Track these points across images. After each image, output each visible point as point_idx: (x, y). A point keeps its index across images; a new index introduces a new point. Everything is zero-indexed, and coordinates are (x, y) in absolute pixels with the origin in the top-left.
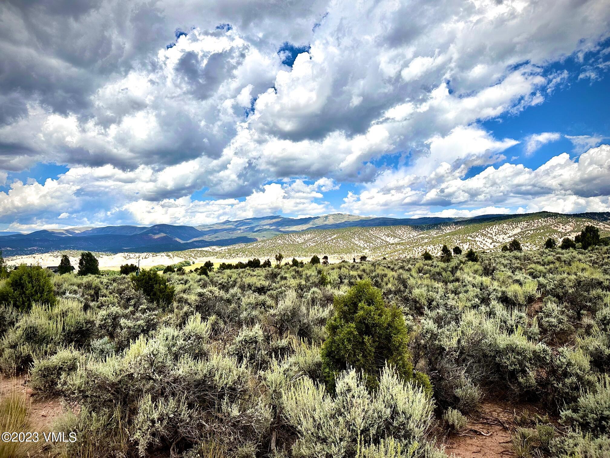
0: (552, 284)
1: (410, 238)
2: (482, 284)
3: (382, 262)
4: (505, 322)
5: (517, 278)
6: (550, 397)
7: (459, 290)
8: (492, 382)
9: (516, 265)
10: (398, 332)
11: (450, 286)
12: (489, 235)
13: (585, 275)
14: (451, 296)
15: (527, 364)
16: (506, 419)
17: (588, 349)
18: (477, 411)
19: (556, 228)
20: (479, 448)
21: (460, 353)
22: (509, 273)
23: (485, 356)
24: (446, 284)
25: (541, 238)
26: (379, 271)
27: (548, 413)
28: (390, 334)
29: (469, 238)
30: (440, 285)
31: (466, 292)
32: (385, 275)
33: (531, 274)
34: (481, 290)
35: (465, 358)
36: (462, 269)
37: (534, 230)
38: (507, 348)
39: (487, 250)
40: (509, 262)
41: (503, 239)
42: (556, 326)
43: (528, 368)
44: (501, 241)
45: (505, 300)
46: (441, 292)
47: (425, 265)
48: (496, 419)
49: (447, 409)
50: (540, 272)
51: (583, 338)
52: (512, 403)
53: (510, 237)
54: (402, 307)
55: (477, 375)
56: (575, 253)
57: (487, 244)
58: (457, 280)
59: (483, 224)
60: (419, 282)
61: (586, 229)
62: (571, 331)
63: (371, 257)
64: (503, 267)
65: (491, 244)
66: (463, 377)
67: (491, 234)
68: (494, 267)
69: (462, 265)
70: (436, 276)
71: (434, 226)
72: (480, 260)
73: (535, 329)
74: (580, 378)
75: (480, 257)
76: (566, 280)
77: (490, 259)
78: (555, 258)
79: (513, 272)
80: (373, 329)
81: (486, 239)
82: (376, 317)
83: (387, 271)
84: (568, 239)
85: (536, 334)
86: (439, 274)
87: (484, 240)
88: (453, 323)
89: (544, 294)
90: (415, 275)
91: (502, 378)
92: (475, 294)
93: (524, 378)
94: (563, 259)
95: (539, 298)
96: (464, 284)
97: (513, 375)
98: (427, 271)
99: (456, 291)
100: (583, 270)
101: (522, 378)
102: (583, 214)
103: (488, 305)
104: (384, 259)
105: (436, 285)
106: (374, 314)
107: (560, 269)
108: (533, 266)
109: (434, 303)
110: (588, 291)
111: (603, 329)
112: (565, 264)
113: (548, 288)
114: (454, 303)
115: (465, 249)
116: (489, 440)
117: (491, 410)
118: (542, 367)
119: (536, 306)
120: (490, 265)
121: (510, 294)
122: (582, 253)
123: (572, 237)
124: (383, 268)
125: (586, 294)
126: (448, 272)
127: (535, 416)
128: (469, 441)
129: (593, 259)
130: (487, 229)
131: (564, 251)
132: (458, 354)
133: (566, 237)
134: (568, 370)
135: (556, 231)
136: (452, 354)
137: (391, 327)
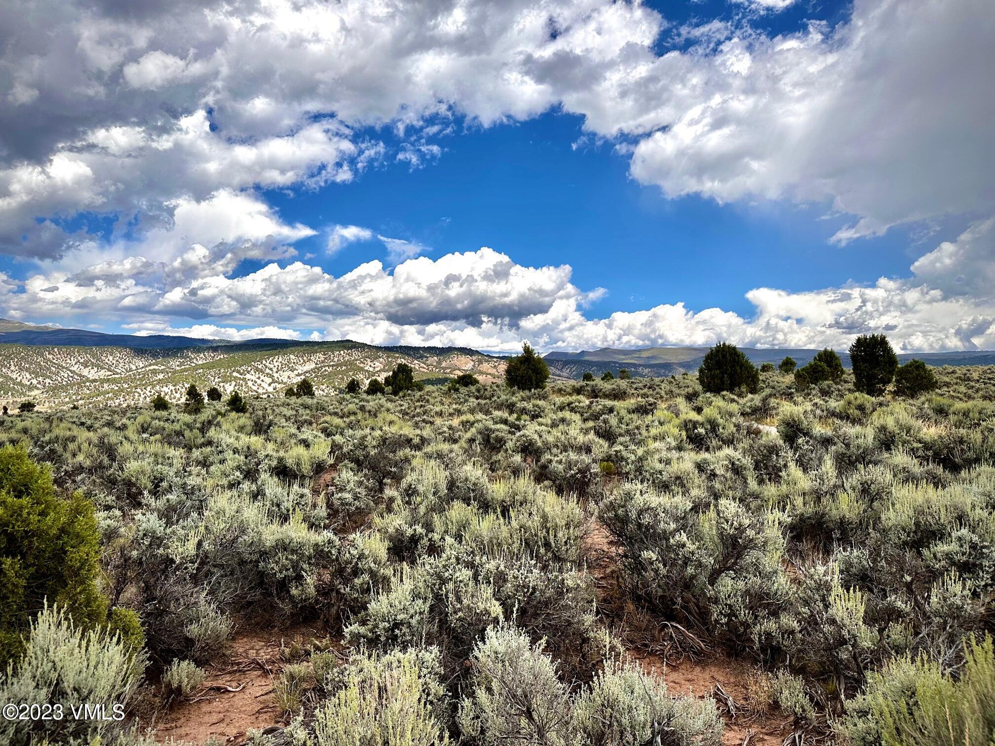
0: (351, 443)
1: (131, 370)
2: (248, 448)
3: (68, 415)
4: (278, 505)
5: (304, 437)
6: (333, 610)
7: (211, 459)
8: (250, 604)
9: (304, 417)
10: (81, 540)
11: (196, 454)
12: (268, 371)
13: (392, 430)
14: (195, 470)
15: (304, 566)
16: (268, 657)
17: (386, 532)
18: (224, 654)
19: (362, 365)
20: (221, 715)
21: (200, 564)
22: (293, 430)
23: (242, 562)
24: (190, 449)
25: (342, 379)
26: (61, 431)
27: (330, 633)
28: (62, 548)
29: (235, 374)
30: (177, 453)
31: (222, 462)
32: (73, 439)
33: (324, 431)
34: (246, 457)
35: (209, 570)
36: (218, 425)
37: (333, 366)
38: (277, 545)
39: (264, 394)
40: (294, 413)
41: (289, 377)
42: (350, 504)
43: (306, 572)
44: (285, 380)
45: (283, 472)
46: (178, 464)
47: (153, 418)
48: (254, 661)
49: (170, 663)
50: (337, 427)
51: (383, 517)
52: (281, 630)
53: (299, 375)
54: (102, 496)
55: (226, 596)
56: (383, 401)
57: (263, 384)
58: (210, 443)
59: (259, 353)
60: (141, 448)
61: (398, 368)
62: (370, 509)
63: (47, 404)
64: (284, 420)
65: (270, 385)
66: (202, 602)
67: (271, 369)
68: (271, 421)
69: (219, 418)
70: (174, 438)
71: (177, 352)
72: (251, 410)
73: (322, 511)
74: (373, 574)
75: (251, 405)
76: (369, 437)
77: (266, 409)
78: (358, 406)
79: (298, 428)
80: (26, 542)
81: (262, 377)
82: (34, 518)
83: (76, 431)
84: (376, 381)
85: (321, 519)
86: (179, 433)
87: (259, 378)
88: (195, 515)
89: (339, 460)
90: (133, 436)
91: (267, 594)
92: (236, 464)
93: (300, 588)
94: (368, 408)
95: (331, 466)
96: (220, 449)
97: (283, 586)
98: (157, 429)
99: (205, 461)
100: (391, 423)
101: (297, 587)
102: (396, 347)
103: (255, 480)
104: (75, 408)
105: (172, 452)
106: (29, 513)
107: (363, 423)
108: (328, 418)
109: (164, 484)
110: (394, 452)
111: (407, 503)
112: (370, 415)
113: (345, 450)
114: (199, 480)
115: (228, 392)
116: (239, 696)
117: (247, 647)
118: (325, 567)
119: (327, 477)
120: (264, 417)
121: (290, 462)
122: (391, 401)
123: (381, 378)
124: (70, 425)
125: (391, 455)
126: (196, 431)
127: (311, 643)
128: (205, 708)
129: (403, 408)
130: (264, 362)
131: (370, 397)
132: (196, 565)
133: (374, 378)
134: (360, 565)
135: (362, 369)
136: (186, 568)
137: (67, 533)
